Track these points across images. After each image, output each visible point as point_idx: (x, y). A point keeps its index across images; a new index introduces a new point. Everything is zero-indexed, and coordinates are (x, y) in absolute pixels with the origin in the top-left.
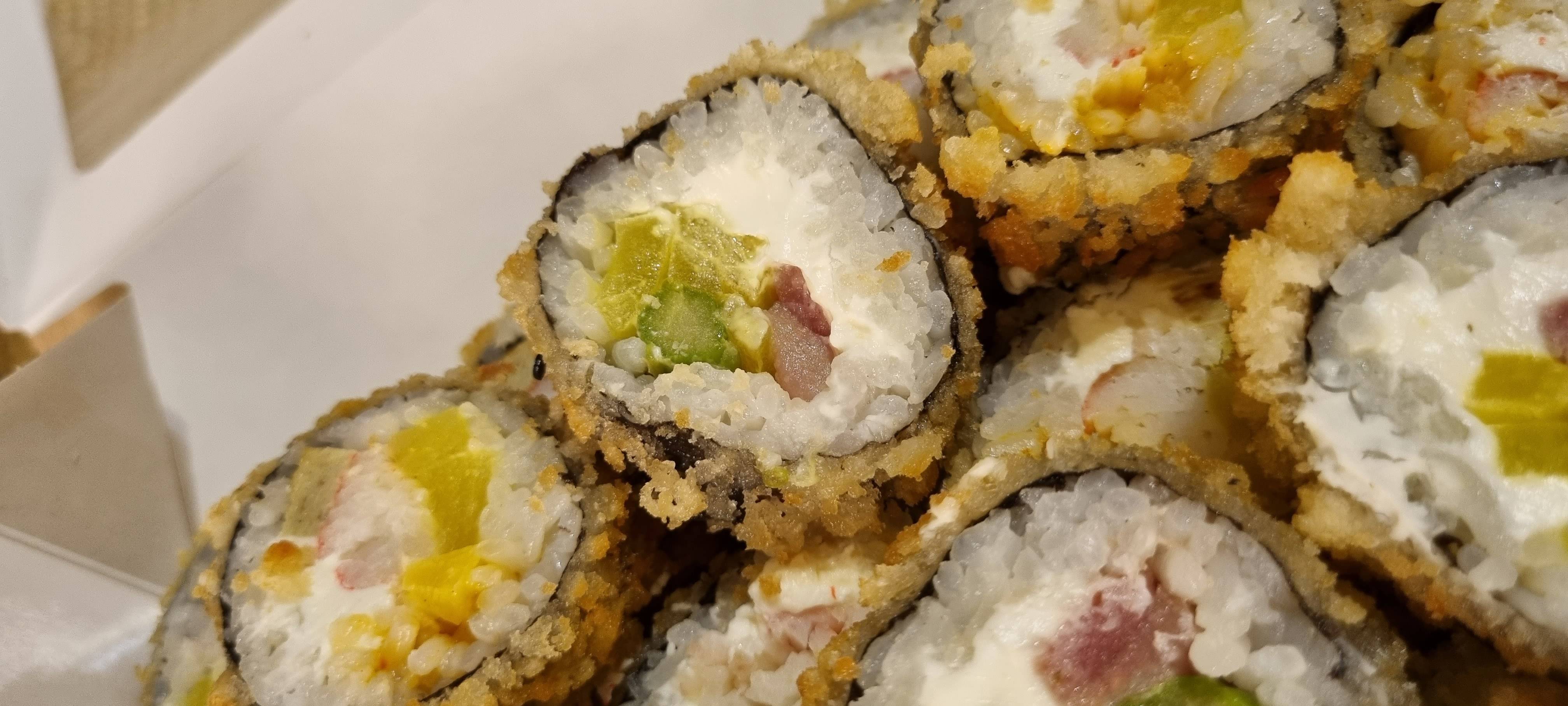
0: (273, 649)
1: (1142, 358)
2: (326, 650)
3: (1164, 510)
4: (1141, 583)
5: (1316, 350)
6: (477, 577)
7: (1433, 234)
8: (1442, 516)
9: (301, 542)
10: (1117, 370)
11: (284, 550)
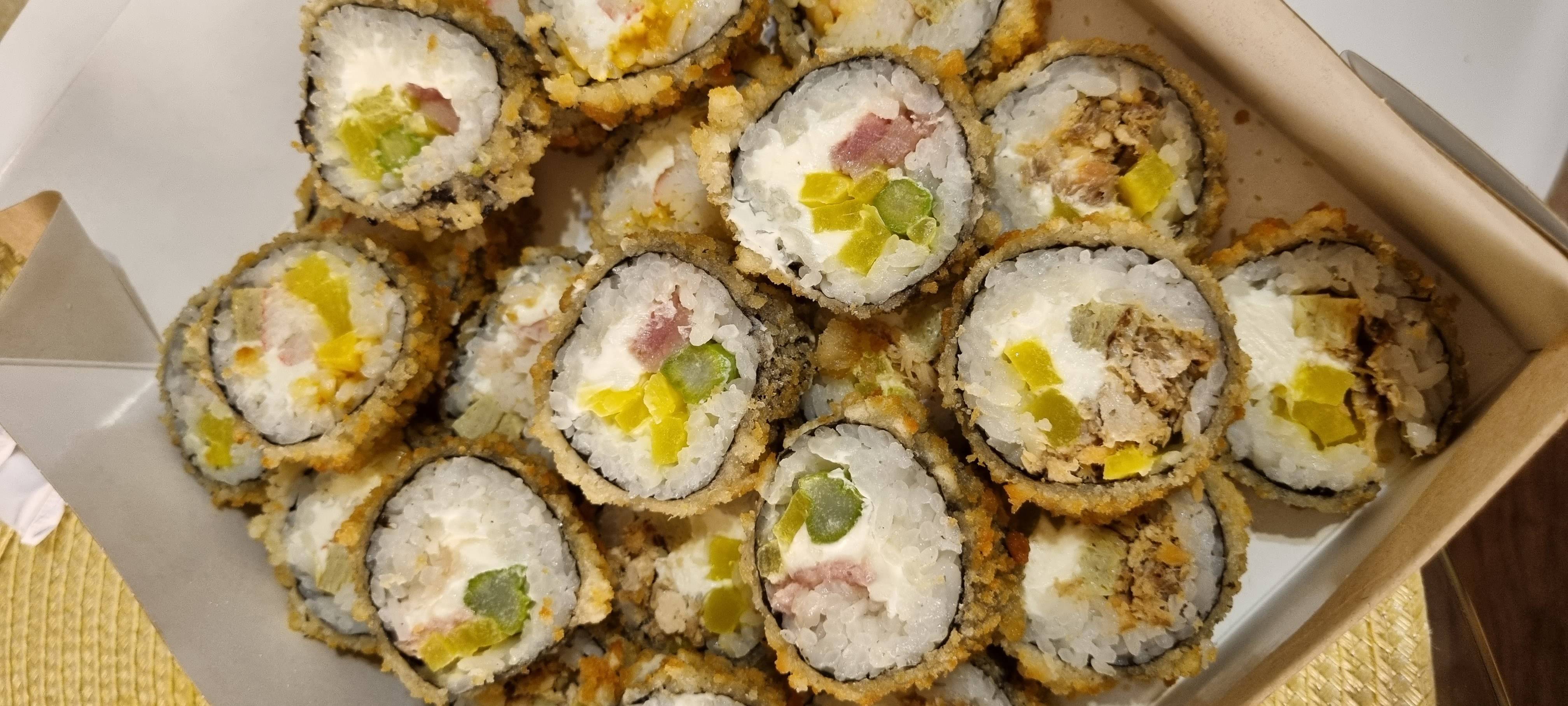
0: (259, 403)
1: (678, 162)
2: (290, 400)
3: (676, 269)
4: (671, 304)
5: (735, 181)
6: (358, 348)
7: (784, 112)
8: (790, 256)
9: (252, 344)
10: (668, 170)
11: (246, 352)
